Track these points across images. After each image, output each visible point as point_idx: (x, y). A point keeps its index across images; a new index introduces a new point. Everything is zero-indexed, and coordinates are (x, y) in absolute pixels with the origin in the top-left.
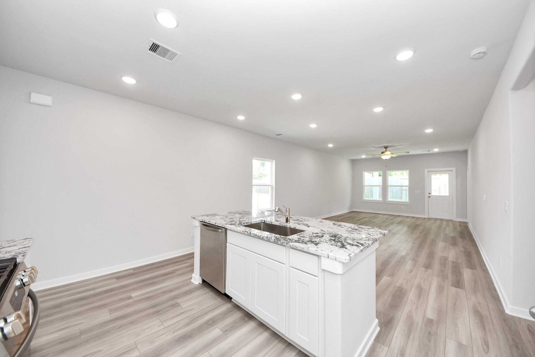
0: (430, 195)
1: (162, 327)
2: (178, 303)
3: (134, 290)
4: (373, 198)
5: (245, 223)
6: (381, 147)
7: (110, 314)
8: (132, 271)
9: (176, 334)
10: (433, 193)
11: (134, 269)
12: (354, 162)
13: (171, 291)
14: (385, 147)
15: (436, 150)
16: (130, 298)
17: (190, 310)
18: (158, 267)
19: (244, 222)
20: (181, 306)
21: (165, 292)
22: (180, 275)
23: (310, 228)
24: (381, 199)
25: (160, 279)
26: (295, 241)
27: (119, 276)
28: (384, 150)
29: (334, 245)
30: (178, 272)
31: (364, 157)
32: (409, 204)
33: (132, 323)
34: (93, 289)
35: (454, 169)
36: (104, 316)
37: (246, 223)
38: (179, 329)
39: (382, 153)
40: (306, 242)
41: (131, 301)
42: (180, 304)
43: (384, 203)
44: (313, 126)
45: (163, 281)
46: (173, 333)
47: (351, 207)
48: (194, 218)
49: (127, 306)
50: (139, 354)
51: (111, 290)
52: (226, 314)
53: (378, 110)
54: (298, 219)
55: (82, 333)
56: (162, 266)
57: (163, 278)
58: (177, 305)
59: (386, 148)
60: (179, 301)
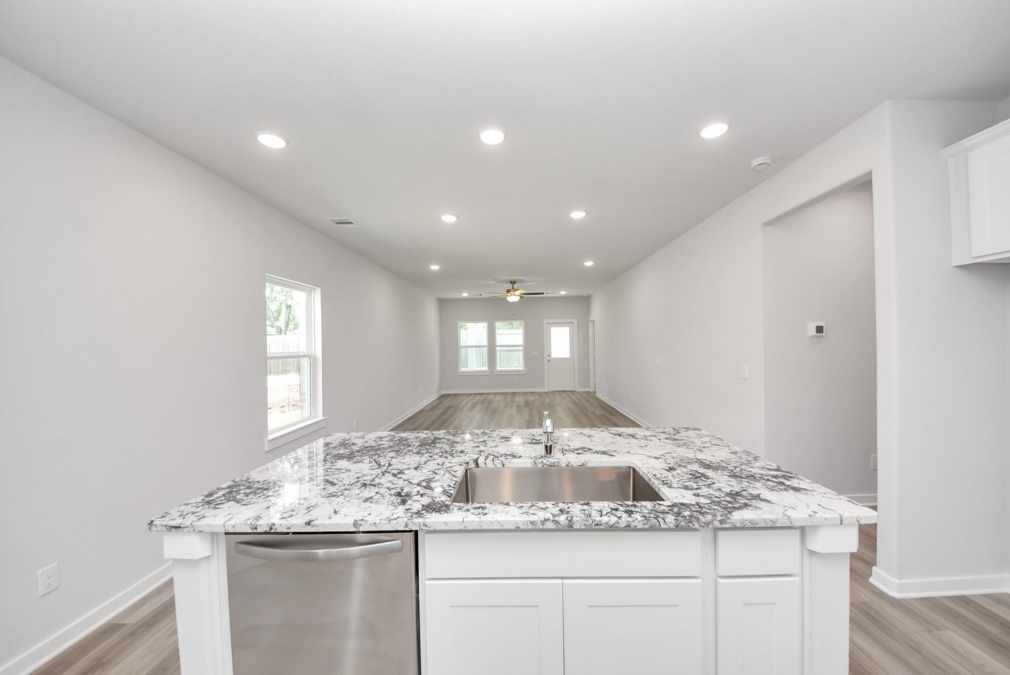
0: (549, 358)
4: (467, 367)
6: (505, 282)
10: (553, 356)
12: (442, 303)
14: (511, 282)
15: (563, 293)
24: (486, 368)
28: (510, 286)
31: (465, 295)
32: (525, 373)
35: (575, 321)
39: (508, 291)
43: (493, 375)
44: (449, 219)
47: (440, 388)
53: (578, 215)
59: (513, 283)
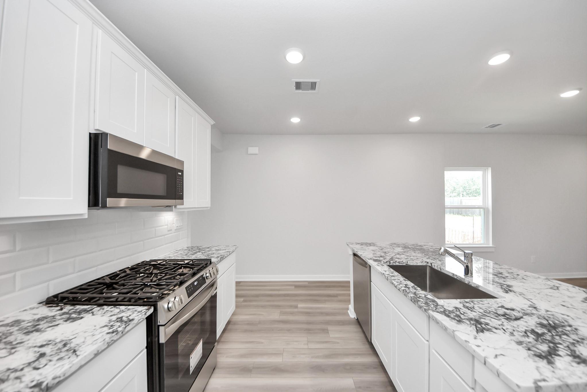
1: (306, 347)
2: (327, 330)
3: (302, 301)
5: (396, 262)
7: (280, 315)
8: (307, 283)
9: (314, 360)
11: (310, 282)
13: (327, 314)
16: (296, 307)
17: (335, 343)
18: (326, 287)
19: (397, 260)
20: (329, 334)
21: (322, 314)
22: (340, 301)
23: (509, 296)
25: (324, 298)
26: (442, 310)
27: (298, 285)
29: (525, 345)
30: (340, 298)
33: (289, 330)
34: (279, 290)
36: (275, 315)
37: (399, 262)
38: (318, 357)
40: (465, 319)
41: (296, 310)
42: (329, 332)
45: (325, 301)
46: (312, 357)
48: (348, 245)
49: (292, 313)
50: (282, 361)
51: (288, 295)
52: (368, 368)
54: (501, 273)
55: (260, 322)
56: (329, 287)
57: (326, 298)
58: (325, 331)
60: (330, 328)
